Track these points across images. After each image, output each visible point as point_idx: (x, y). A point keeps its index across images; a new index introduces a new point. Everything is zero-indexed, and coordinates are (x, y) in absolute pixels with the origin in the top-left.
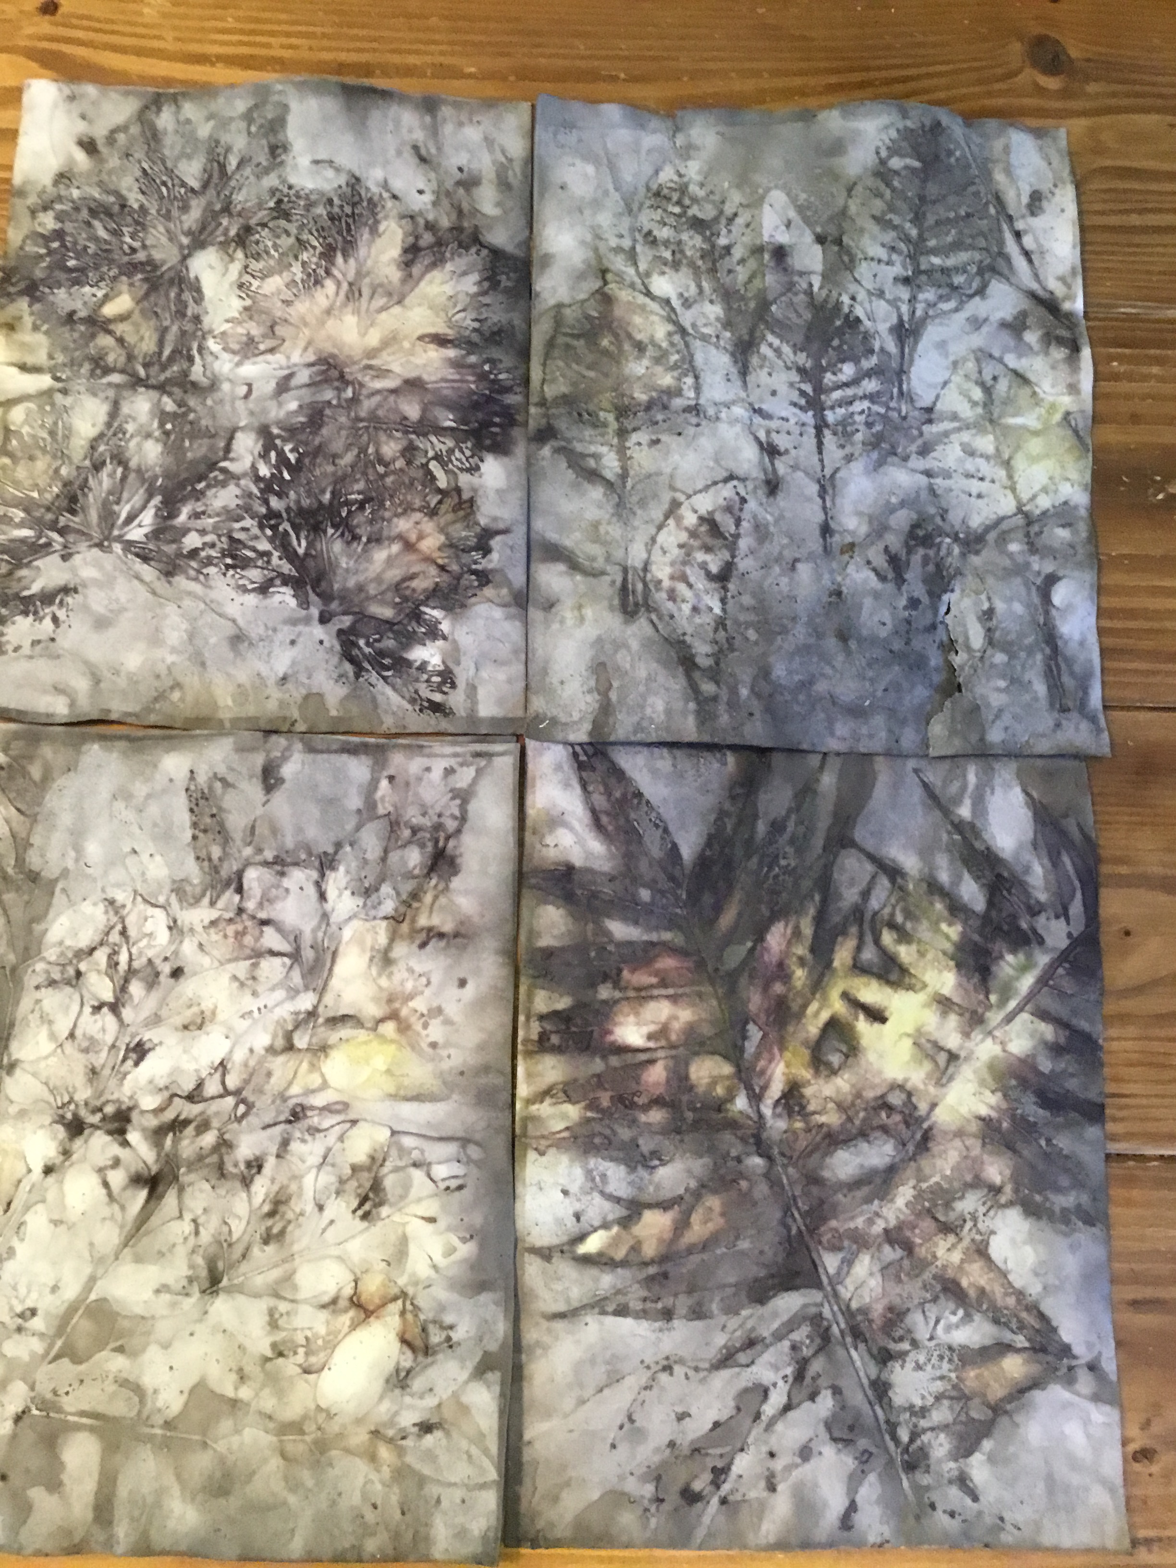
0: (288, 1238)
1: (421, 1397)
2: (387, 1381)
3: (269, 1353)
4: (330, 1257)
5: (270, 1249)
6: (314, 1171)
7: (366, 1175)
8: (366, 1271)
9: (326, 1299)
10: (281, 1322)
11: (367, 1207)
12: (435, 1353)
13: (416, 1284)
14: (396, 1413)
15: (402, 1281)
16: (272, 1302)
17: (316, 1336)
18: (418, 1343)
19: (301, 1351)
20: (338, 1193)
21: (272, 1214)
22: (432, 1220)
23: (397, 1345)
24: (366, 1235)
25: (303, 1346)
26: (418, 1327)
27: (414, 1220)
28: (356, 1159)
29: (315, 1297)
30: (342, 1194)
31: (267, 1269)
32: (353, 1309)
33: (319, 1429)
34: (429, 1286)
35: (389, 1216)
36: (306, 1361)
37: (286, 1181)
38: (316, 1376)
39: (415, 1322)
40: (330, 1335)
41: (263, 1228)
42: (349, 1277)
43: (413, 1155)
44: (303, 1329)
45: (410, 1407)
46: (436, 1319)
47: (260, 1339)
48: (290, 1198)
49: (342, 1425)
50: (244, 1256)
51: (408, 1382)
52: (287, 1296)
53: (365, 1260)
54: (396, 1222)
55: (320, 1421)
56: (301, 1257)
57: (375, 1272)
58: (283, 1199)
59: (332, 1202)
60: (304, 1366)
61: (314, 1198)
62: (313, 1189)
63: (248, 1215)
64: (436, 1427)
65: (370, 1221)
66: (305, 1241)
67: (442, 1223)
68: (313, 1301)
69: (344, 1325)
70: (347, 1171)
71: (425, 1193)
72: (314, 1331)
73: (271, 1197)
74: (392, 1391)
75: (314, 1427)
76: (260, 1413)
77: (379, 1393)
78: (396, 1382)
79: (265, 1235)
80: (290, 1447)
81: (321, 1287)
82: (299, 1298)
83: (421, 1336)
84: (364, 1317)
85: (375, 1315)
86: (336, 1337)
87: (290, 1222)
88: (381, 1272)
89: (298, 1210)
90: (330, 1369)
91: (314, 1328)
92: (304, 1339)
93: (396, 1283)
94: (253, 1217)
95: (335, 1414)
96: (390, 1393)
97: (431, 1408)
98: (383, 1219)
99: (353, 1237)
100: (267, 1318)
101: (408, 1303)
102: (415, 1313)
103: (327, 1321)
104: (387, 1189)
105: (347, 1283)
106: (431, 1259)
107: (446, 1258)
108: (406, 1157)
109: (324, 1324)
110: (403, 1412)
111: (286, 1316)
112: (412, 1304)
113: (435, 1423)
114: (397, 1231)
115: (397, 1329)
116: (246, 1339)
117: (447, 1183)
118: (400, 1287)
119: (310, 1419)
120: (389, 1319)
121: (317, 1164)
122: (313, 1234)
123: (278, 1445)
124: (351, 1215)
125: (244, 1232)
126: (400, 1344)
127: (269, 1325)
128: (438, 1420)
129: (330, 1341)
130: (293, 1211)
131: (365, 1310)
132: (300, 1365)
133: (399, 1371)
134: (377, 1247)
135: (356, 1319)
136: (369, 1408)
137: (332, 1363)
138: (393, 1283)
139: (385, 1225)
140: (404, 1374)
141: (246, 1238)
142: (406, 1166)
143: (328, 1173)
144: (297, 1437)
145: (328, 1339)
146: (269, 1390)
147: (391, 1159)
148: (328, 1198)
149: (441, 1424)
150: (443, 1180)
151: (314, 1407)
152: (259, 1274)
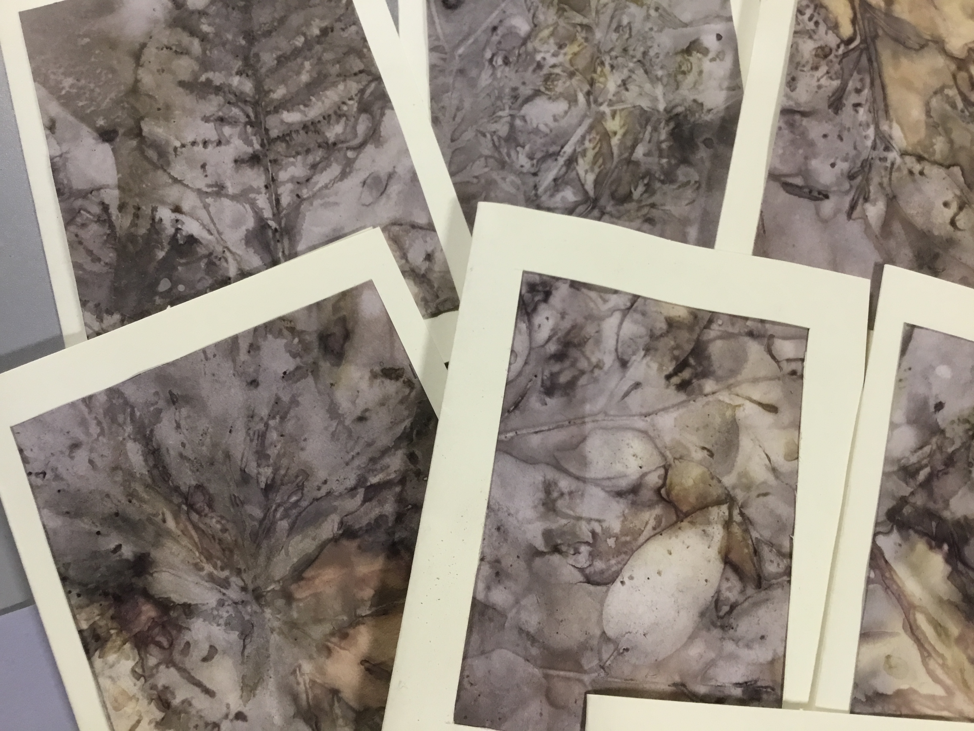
0: (579, 393)
1: (748, 646)
2: (702, 614)
3: (540, 544)
4: (633, 429)
5: (553, 402)
6: (617, 316)
7: (684, 335)
8: (681, 458)
9: (623, 484)
10: (560, 504)
11: (686, 374)
12: (770, 587)
13: (748, 488)
14: (712, 663)
15: (729, 480)
16: (551, 474)
17: (607, 533)
18: (748, 568)
19: (584, 549)
20: (648, 350)
21: (559, 357)
22: (772, 409)
23: (717, 566)
24: (682, 411)
25: (587, 543)
26: (747, 547)
27: (748, 404)
28: (673, 313)
29: (609, 479)
30: (652, 352)
31: (546, 428)
32: (660, 505)
33: (602, 667)
34: (765, 495)
35: (714, 393)
36: (590, 565)
37: (580, 320)
38: (604, 588)
39: (744, 538)
40: (627, 535)
41: (547, 373)
42: (658, 461)
43: (749, 323)
44: (589, 520)
45: (733, 657)
46: (774, 541)
47: (530, 522)
48: (585, 343)
49: (635, 666)
50: (516, 405)
51: (732, 620)
52: (572, 470)
53: (679, 443)
54: (723, 402)
55: (605, 656)
56: (593, 421)
57: (692, 461)
58: (576, 341)
59: (639, 359)
60: (587, 571)
61: (616, 350)
62: (616, 337)
63: (526, 352)
64: (767, 692)
65: (689, 395)
66: (600, 403)
67: (785, 416)
68: (606, 483)
69: (647, 523)
70: (662, 325)
71: (762, 373)
72: (605, 525)
73: (560, 334)
74: (709, 630)
75: (595, 662)
76: (521, 630)
77: (690, 630)
78: (715, 619)
79: (548, 383)
80: (560, 687)
81: (618, 468)
82: (588, 475)
83: (752, 560)
84: (674, 518)
85: (689, 519)
86: (635, 539)
87: (582, 372)
88: (700, 463)
89: (594, 360)
90: (622, 583)
91: (604, 521)
92: (590, 534)
93: (720, 481)
94: (533, 356)
95: (627, 650)
96: (704, 633)
97: (761, 664)
98: (706, 395)
99: (665, 409)
100: (541, 495)
101: (736, 512)
102: (744, 527)
103: (624, 515)
104: (713, 358)
105: (653, 468)
106: (770, 460)
107: (789, 461)
108: (740, 322)
109: (618, 517)
110: (721, 663)
111: (567, 497)
112: (742, 514)
113: (766, 687)
114: (724, 414)
115: (719, 544)
116: (510, 519)
117: (794, 366)
118: (726, 488)
119: (592, 650)
120: (710, 530)
121: (623, 307)
122: (612, 395)
123: (544, 681)
124: (663, 382)
125: (520, 374)
126: (722, 566)
127: (543, 504)
128: (770, 684)
129: (626, 543)
130: (588, 359)
131: (677, 510)
132: (581, 570)
133: (720, 604)
134: (698, 429)
135: (664, 520)
136: (674, 650)
137: (625, 575)
138: (715, 482)
139: (708, 403)
140: (726, 609)
141: (523, 381)
142: (740, 334)
143: (636, 322)
144: (571, 674)
145: (623, 539)
146: (535, 598)
147: (720, 322)
148: (634, 353)
149: (773, 689)
150: (788, 360)
151: (598, 633)
152: (536, 433)
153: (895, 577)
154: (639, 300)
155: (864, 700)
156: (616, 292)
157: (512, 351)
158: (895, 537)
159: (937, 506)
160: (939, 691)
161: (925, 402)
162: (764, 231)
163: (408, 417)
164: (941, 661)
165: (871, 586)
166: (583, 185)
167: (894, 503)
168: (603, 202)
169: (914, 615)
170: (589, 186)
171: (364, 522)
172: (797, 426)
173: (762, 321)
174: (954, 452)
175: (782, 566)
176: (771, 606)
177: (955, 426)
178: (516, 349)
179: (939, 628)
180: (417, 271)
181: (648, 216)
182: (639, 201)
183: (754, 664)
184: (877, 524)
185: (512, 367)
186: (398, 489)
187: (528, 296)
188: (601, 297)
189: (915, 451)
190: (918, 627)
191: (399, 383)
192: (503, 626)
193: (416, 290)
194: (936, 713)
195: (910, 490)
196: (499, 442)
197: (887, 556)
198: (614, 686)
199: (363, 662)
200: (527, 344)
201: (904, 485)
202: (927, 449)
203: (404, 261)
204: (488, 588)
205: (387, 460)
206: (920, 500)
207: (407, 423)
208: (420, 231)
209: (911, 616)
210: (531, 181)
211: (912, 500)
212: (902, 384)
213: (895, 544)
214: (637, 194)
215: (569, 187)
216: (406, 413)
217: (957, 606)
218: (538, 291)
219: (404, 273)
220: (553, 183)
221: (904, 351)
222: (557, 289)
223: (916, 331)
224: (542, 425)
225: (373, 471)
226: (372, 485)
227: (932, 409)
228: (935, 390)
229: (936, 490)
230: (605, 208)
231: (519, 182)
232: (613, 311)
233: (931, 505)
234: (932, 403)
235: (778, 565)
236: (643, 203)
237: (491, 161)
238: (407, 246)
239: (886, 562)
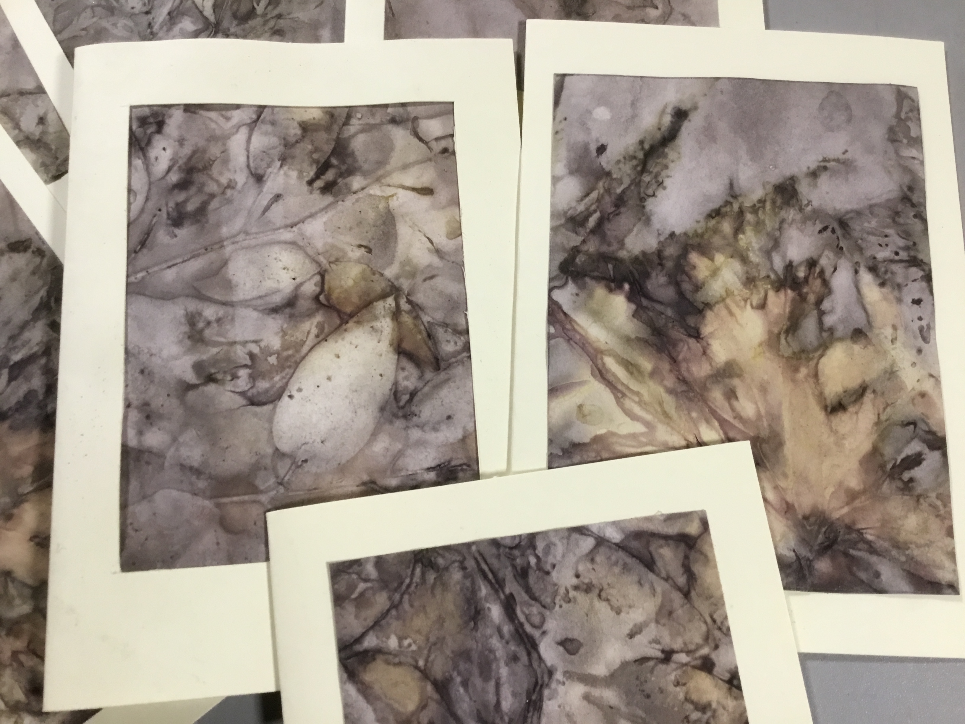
0: (212, 218)
1: (435, 429)
2: (382, 409)
3: (191, 377)
4: (279, 243)
5: (183, 232)
6: (243, 132)
7: (322, 136)
8: (337, 260)
9: (277, 299)
10: (207, 333)
11: (330, 175)
12: (449, 366)
13: (413, 275)
14: (400, 454)
15: (390, 272)
16: (193, 305)
17: (267, 352)
18: (424, 353)
19: (243, 373)
20: (283, 159)
21: (183, 185)
22: (427, 191)
23: (391, 358)
24: (330, 213)
25: (246, 366)
26: (420, 332)
27: (401, 192)
28: (307, 117)
29: (260, 297)
30: (290, 161)
31: (181, 260)
32: (321, 312)
33: (281, 484)
34: (432, 277)
35: (363, 189)
36: (252, 388)
37: (202, 143)
38: (269, 407)
39: (415, 325)
40: (287, 349)
41: (172, 204)
42: (313, 269)
43: (390, 110)
44: (245, 343)
45: (420, 443)
46: (448, 321)
47: (176, 358)
48: (211, 165)
49: (317, 476)
50: (143, 244)
51: (414, 408)
52: (217, 297)
53: (333, 246)
54: (375, 195)
55: (282, 472)
56: (233, 243)
57: (349, 261)
58: (200, 166)
59: (275, 171)
60: (249, 394)
61: (248, 166)
62: (245, 153)
63: (146, 188)
64: (462, 470)
65: (335, 195)
66: (238, 223)
67: (442, 195)
68: (259, 302)
69: (309, 333)
70: (295, 131)
71: (413, 158)
72: (263, 344)
73: (181, 162)
74: (391, 422)
75: (272, 481)
76: (182, 466)
77: (371, 427)
78: (395, 410)
79: (175, 214)
80: (235, 513)
81: (269, 284)
82: (235, 299)
83: (426, 344)
84: (338, 322)
85: (355, 319)
86: (298, 351)
87: (212, 196)
88: (358, 261)
89: (224, 180)
90: (291, 397)
91: (261, 340)
92: (248, 357)
93: (382, 275)
94: (154, 190)
95: (306, 461)
96: (387, 427)
97: (452, 444)
98: (355, 193)
99: (312, 216)
100: (185, 328)
101: (403, 302)
102: (414, 314)
103: (282, 330)
104: (357, 153)
105: (308, 276)
106: (431, 242)
107: (452, 239)
108: (380, 112)
109: (276, 334)
110: (410, 452)
111: (215, 325)
112: (409, 302)
113: (461, 465)
114: (377, 207)
115: (390, 337)
116: (154, 359)
117: (443, 144)
118: (389, 280)
119: (265, 469)
120: (377, 324)
121: (249, 121)
122: (250, 213)
123: (216, 511)
124: (305, 188)
125: (142, 211)
126: (396, 357)
127: (189, 337)
128: (465, 461)
129: (288, 358)
130: (217, 181)
131: (339, 312)
132: (243, 394)
133: (399, 395)
134: (351, 229)
135: (326, 325)
136: (357, 449)
137: (293, 388)
138: (377, 276)
139: (357, 200)
140: (406, 397)
141: (146, 218)
142: (382, 124)
143: (266, 134)
144: (246, 498)
145: (285, 354)
146: (194, 432)
147: (359, 116)
148: (269, 166)
149: (469, 466)
150: (437, 139)
151: (270, 451)
152: (169, 267)
153: (576, 327)
154: (266, 110)
155: (561, 454)
156: (238, 107)
157: (130, 190)
158: (571, 287)
159: (611, 249)
160: (638, 428)
161: (586, 147)
162: (393, 14)
163: (43, 286)
164: (637, 399)
165: (553, 342)
166: (201, 12)
167: (566, 255)
168: (225, 24)
169: (602, 359)
170: (208, 12)
171: (13, 400)
172: (455, 202)
173: (404, 105)
174: (623, 192)
175: (460, 344)
176: (452, 385)
177: (621, 165)
178: (134, 187)
179: (630, 367)
180: (32, 137)
181: (276, 28)
182: (264, 15)
183: (445, 445)
184: (551, 280)
185: (132, 206)
186: (43, 361)
187: (139, 132)
188: (222, 116)
189: (582, 200)
190: (608, 371)
191: (28, 254)
192: (162, 467)
193: (33, 156)
194: (639, 450)
195: (581, 239)
196: (128, 284)
197: (565, 308)
198: (297, 499)
199: (32, 539)
200: (145, 179)
201: (574, 235)
202: (594, 195)
203: (17, 131)
204: (140, 433)
205: (27, 335)
206: (592, 247)
207: (43, 293)
208: (30, 96)
209: (599, 362)
210: (145, 20)
211: (585, 248)
212: (559, 136)
213: (572, 295)
214: (260, 9)
215: (186, 17)
216: (40, 283)
217: (646, 342)
218: (151, 123)
219: (18, 143)
220: (168, 17)
221: (557, 102)
222: (170, 117)
223: (567, 79)
224: (175, 258)
225: (14, 349)
226: (16, 364)
227: (594, 154)
228: (595, 134)
229: (609, 233)
230: (229, 30)
231: (130, 23)
232: (238, 127)
233: (604, 249)
234: (593, 148)
235: (456, 343)
236: (269, 16)
237: (98, 10)
238: (18, 115)
239: (565, 314)
